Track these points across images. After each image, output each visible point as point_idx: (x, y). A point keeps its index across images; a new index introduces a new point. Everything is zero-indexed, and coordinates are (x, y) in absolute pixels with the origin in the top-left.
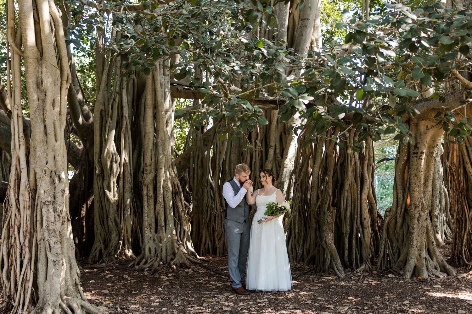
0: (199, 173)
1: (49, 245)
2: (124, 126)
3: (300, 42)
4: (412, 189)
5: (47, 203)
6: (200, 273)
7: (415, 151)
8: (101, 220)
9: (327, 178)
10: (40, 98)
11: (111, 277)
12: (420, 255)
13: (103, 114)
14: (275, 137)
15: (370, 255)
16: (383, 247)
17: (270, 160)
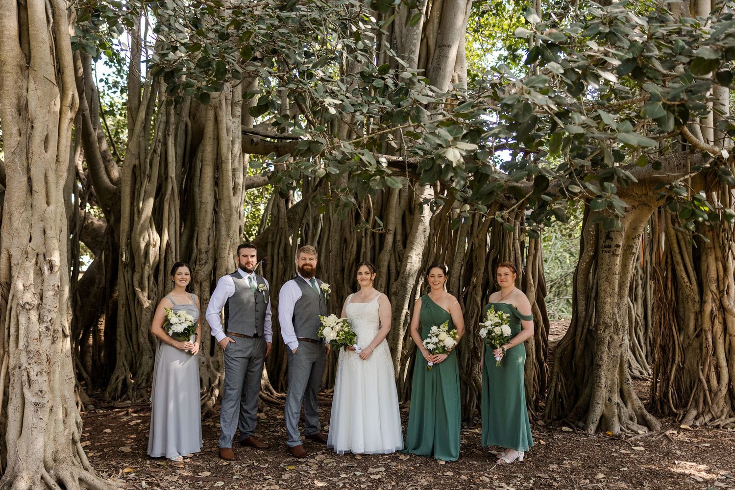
0: (281, 266)
1: (28, 376)
2: (169, 192)
3: (436, 78)
4: (600, 300)
5: (27, 307)
6: (277, 419)
7: (607, 244)
8: (128, 333)
9: (474, 280)
10: (23, 132)
11: (137, 424)
12: (610, 399)
13: (137, 172)
14: (395, 217)
15: (533, 397)
16: (554, 385)
17: (387, 250)
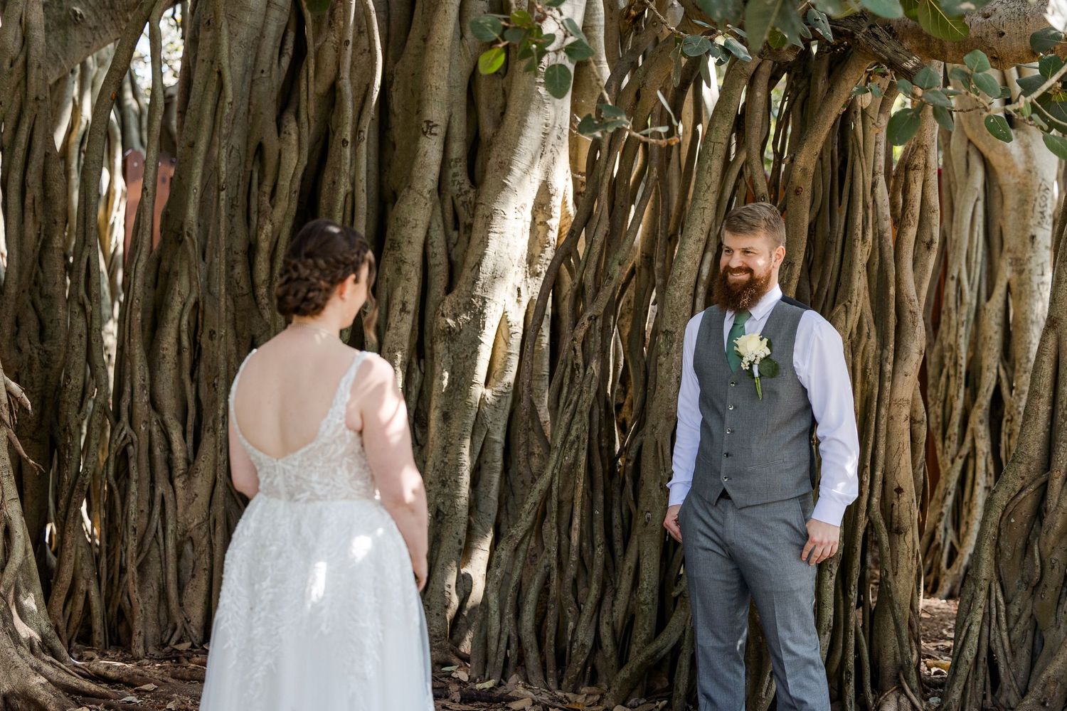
14: (449, 82)
15: (912, 654)
16: (979, 618)
17: (426, 190)
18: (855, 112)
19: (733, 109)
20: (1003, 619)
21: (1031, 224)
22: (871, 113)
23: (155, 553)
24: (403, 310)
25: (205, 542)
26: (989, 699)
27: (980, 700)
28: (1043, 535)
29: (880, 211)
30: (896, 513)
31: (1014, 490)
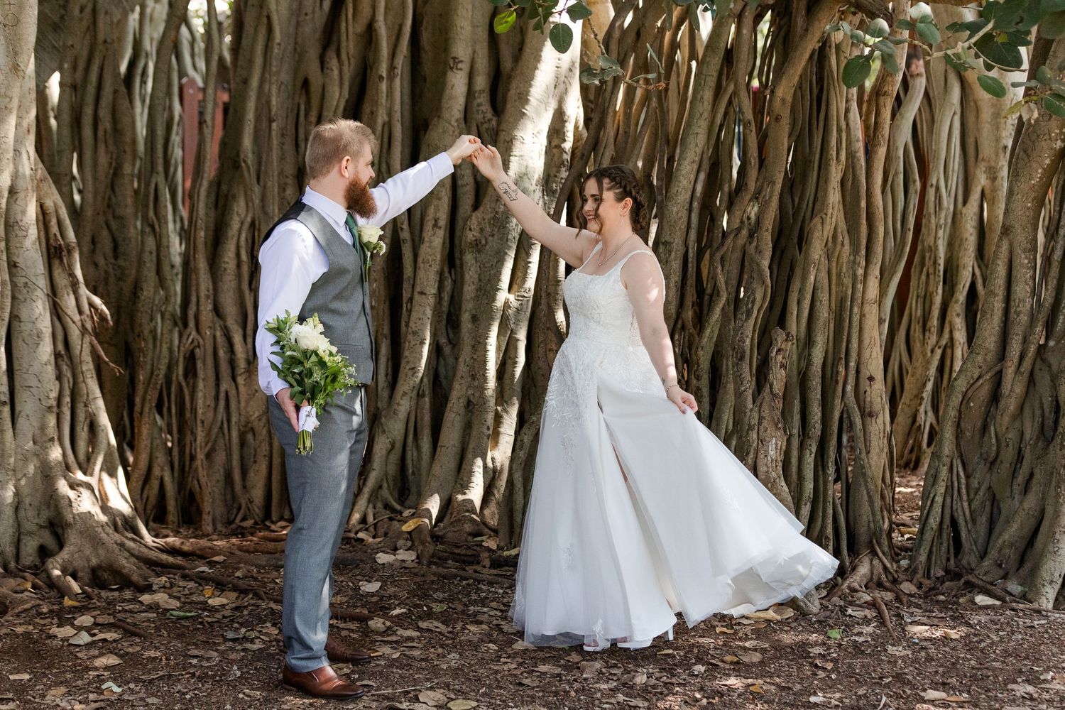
6: (216, 608)
14: (472, 23)
15: (884, 522)
16: (942, 490)
17: (453, 120)
18: (830, 47)
19: (722, 45)
20: (964, 490)
21: (1004, 135)
22: (843, 47)
23: (221, 442)
24: (436, 225)
25: (264, 432)
26: (952, 562)
27: (944, 562)
28: (999, 417)
29: (852, 133)
30: (868, 399)
31: (972, 377)
